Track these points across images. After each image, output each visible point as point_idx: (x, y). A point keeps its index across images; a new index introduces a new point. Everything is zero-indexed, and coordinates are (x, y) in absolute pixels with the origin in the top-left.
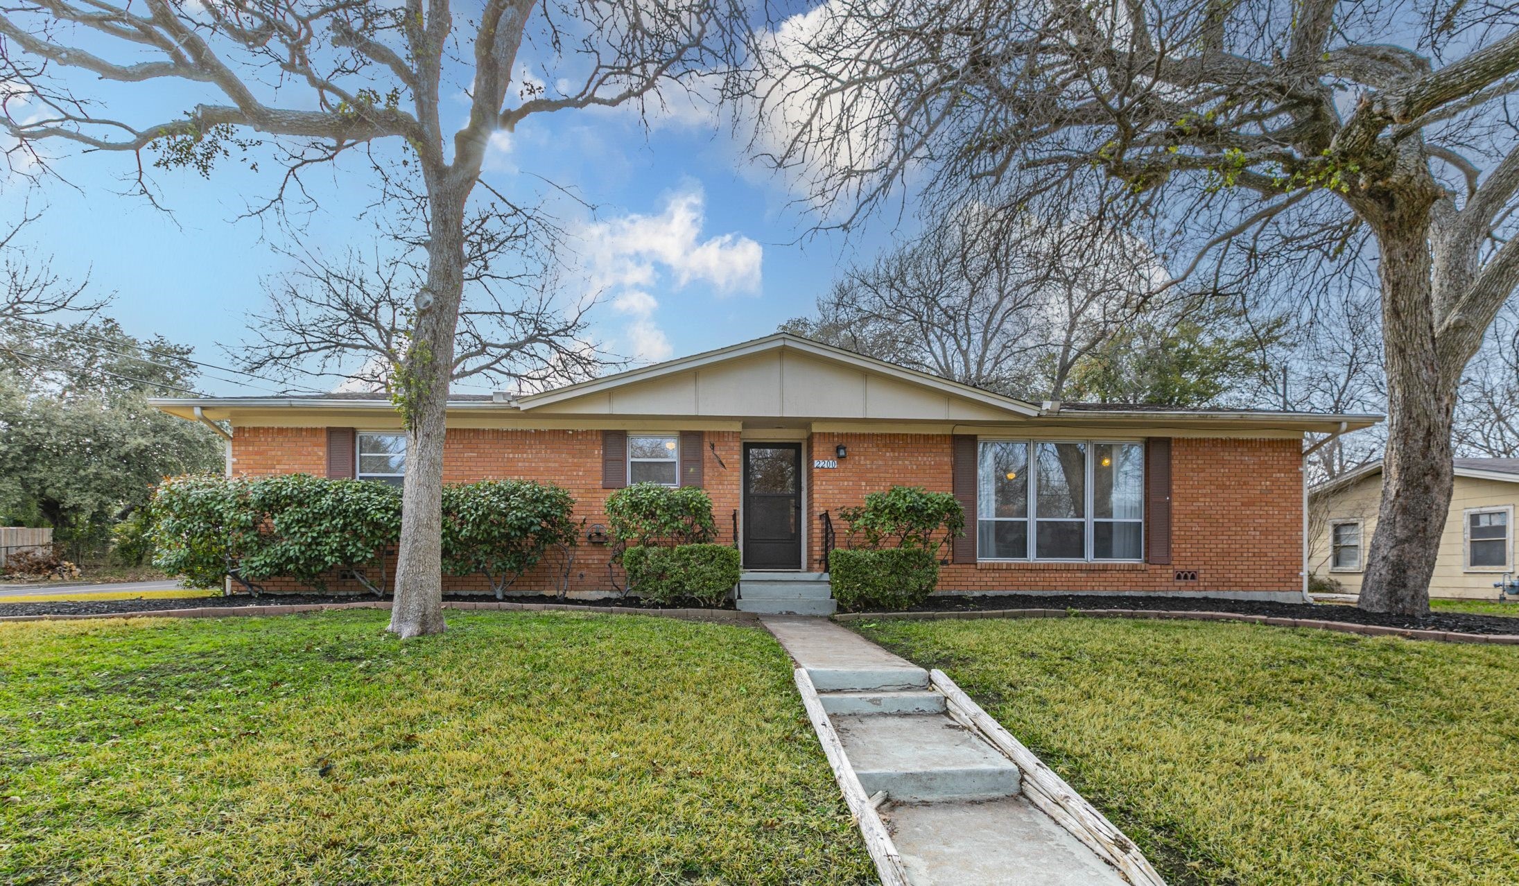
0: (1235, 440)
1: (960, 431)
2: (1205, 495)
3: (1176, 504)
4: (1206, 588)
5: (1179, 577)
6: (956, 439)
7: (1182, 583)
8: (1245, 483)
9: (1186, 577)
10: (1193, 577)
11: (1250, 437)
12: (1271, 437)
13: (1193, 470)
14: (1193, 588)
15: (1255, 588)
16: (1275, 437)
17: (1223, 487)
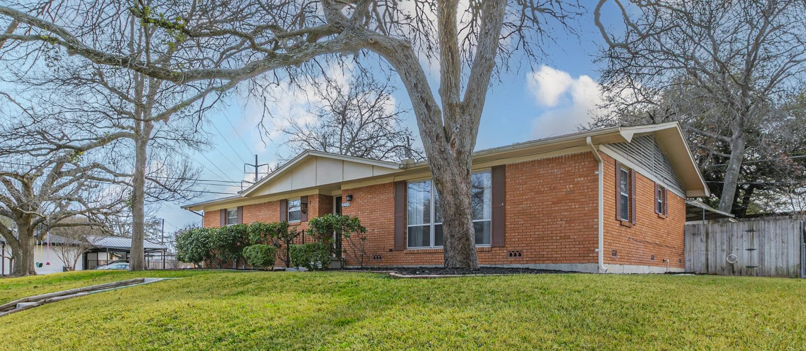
0: (547, 159)
1: (398, 179)
2: (527, 200)
3: (508, 207)
4: (527, 262)
5: (511, 255)
6: (396, 184)
7: (512, 259)
8: (554, 188)
9: (515, 255)
10: (520, 255)
11: (557, 155)
12: (573, 153)
13: (519, 184)
14: (519, 262)
15: (561, 261)
16: (576, 152)
17: (539, 192)
